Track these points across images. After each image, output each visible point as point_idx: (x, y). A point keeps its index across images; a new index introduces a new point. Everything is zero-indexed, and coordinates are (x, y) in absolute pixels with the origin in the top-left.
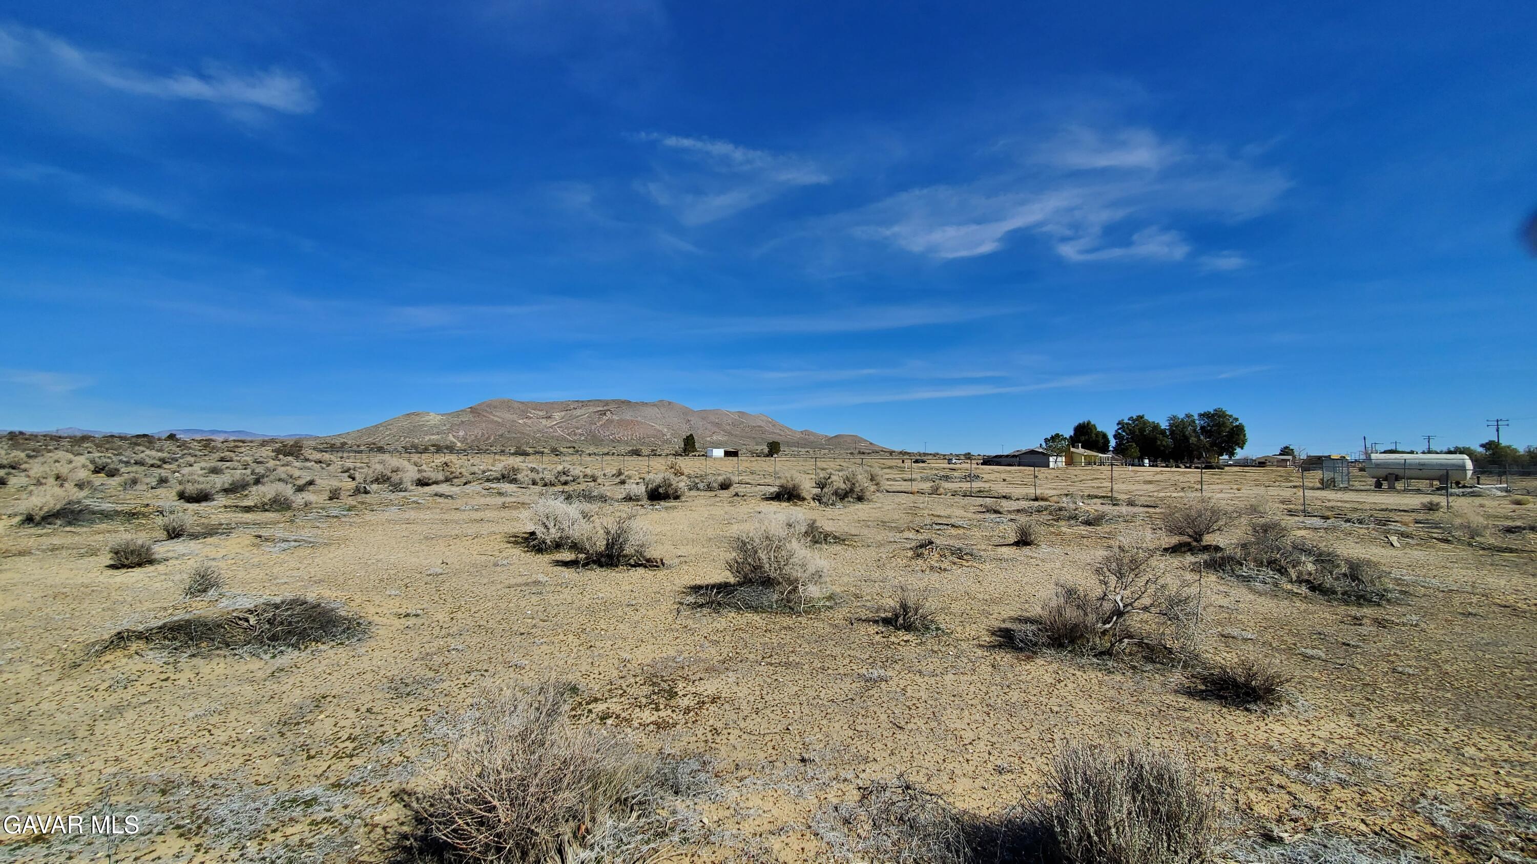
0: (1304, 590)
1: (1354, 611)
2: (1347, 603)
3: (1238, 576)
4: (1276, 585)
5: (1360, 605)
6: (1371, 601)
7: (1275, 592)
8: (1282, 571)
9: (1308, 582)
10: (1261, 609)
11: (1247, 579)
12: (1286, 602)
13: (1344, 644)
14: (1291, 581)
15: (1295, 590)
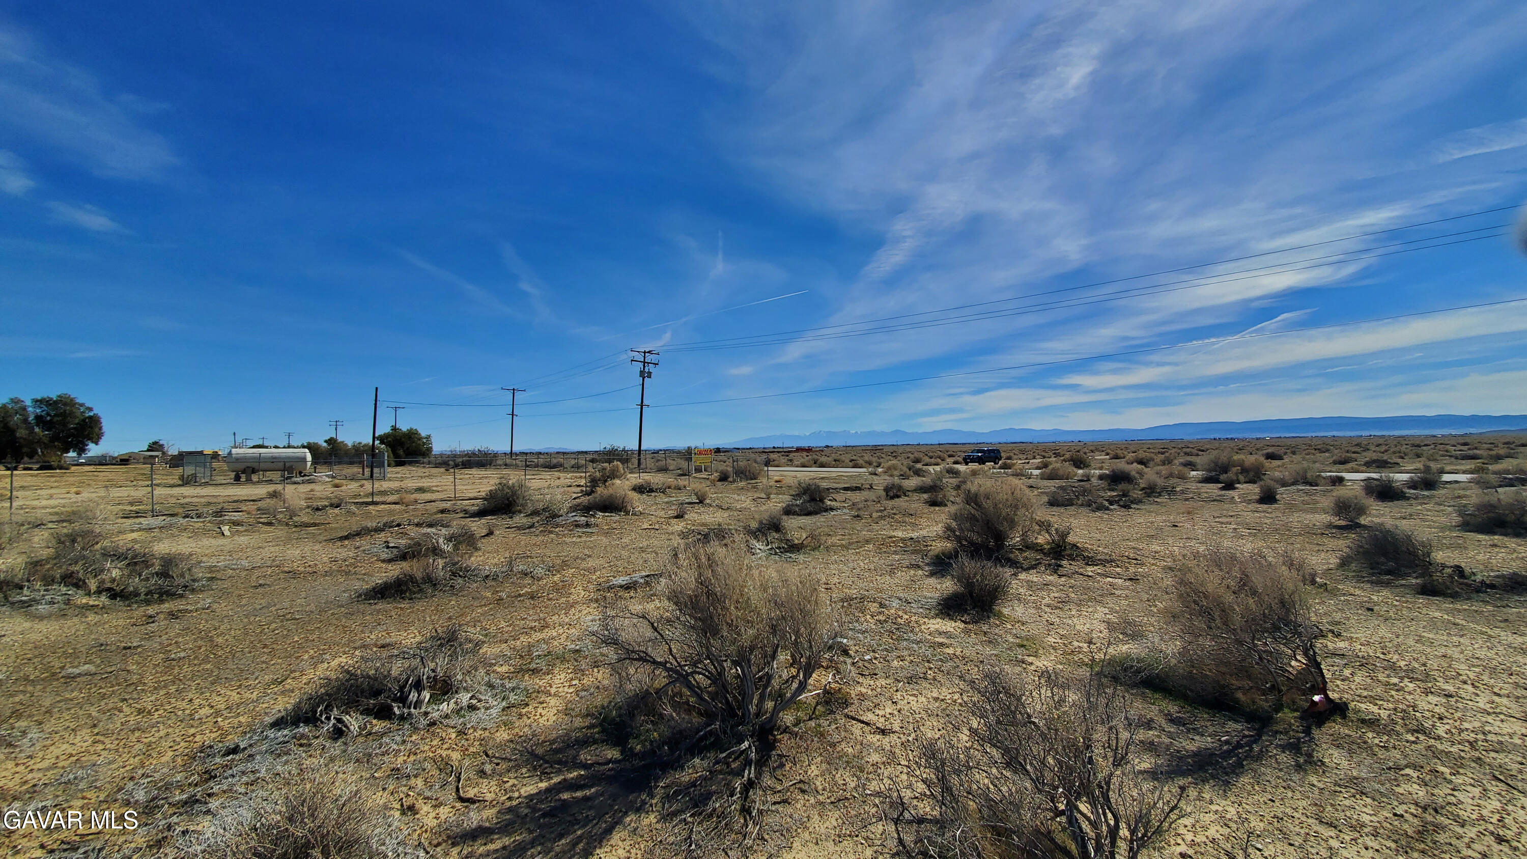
0: (104, 599)
1: (151, 610)
2: (148, 602)
3: (13, 604)
4: (68, 602)
5: (161, 601)
6: (174, 594)
7: (67, 609)
8: (79, 584)
9: (109, 590)
10: (34, 637)
11: (26, 605)
12: (76, 620)
13: (125, 648)
14: (89, 594)
15: (91, 603)
